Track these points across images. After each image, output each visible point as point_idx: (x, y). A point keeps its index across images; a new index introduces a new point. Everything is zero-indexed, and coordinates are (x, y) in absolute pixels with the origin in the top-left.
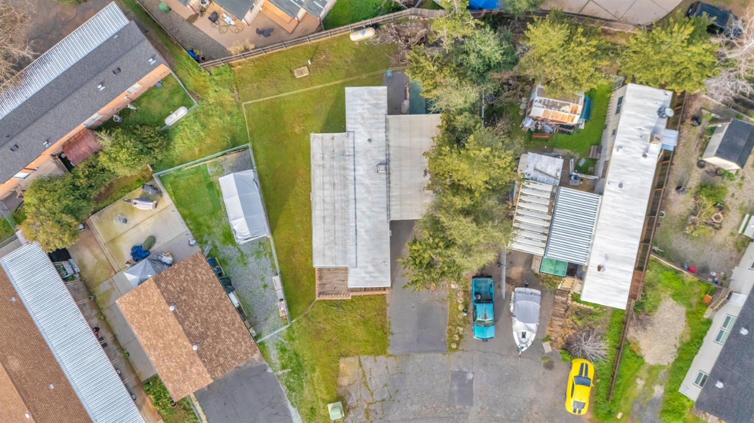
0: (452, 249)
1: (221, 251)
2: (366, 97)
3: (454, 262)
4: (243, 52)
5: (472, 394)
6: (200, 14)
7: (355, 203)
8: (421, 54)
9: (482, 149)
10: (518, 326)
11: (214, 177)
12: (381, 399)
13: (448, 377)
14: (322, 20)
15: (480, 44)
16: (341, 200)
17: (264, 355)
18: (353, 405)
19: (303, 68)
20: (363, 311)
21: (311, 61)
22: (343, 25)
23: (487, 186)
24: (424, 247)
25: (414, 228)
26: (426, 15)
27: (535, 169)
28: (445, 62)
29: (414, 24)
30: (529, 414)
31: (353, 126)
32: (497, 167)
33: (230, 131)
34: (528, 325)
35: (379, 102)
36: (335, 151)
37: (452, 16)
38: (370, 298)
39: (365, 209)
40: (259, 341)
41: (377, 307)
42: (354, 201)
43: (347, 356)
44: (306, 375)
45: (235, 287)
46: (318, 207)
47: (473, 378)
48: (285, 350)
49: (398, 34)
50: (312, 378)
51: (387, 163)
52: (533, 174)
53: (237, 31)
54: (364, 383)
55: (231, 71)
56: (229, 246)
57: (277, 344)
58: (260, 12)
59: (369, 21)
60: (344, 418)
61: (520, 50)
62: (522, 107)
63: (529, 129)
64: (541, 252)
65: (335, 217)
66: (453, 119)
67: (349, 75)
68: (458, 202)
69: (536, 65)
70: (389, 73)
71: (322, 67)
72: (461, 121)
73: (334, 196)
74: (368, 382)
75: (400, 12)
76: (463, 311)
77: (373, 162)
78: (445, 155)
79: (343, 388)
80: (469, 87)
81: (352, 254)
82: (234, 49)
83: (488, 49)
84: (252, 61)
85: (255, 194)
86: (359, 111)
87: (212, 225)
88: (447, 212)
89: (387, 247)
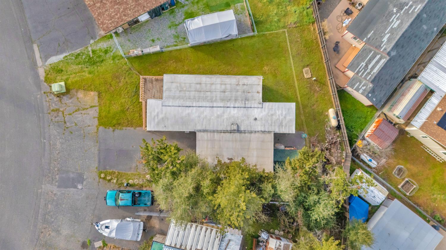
0: (170, 177)
1: (180, 10)
2: (288, 118)
3: (161, 178)
4: (323, 30)
5: (66, 187)
6: (351, 2)
7: (210, 107)
8: (318, 159)
9: (245, 203)
10: (114, 224)
11: (234, 8)
12: (66, 121)
13: (80, 170)
14: (345, 89)
15: (325, 203)
16: (213, 97)
17: (104, 38)
18: (63, 101)
19: (310, 74)
20: (131, 110)
21: (315, 80)
22: (340, 103)
23: (216, 206)
24: (173, 156)
25: (189, 149)
26: (346, 164)
27: (230, 240)
28: (311, 177)
29: (339, 155)
30: (49, 229)
31: (267, 107)
32: (231, 214)
33: (266, 21)
34: (115, 231)
35: (284, 127)
36: (249, 94)
37: (347, 183)
38: (141, 116)
39: (205, 114)
40: (114, 35)
41: (134, 121)
42: (211, 106)
43: (99, 97)
44: (87, 68)
45: (153, 19)
46: (208, 79)
47: (78, 189)
48: (106, 53)
49: (332, 143)
50: (84, 71)
51: (238, 131)
52: (226, 239)
53: (338, 28)
54: (79, 108)
55: (309, 22)
56: (183, 16)
57: (110, 48)
58: (352, 45)
59: (342, 123)
60: (53, 93)
61: (319, 232)
62: (277, 232)
63: (260, 236)
64: (168, 243)
65: (201, 91)
66: (269, 181)
67: (305, 107)
68: (206, 183)
69: (308, 245)
70: (304, 135)
71: (310, 88)
72: (267, 188)
73: (215, 92)
74: (79, 112)
75: (348, 145)
76: (128, 183)
77: (240, 121)
78: (242, 174)
79: (76, 93)
80: (293, 194)
81: (172, 103)
82: (326, 24)
83: (321, 209)
84: (316, 38)
85: (219, 36)
86: (277, 112)
87: (199, 5)
88: (199, 175)
89: (177, 129)
